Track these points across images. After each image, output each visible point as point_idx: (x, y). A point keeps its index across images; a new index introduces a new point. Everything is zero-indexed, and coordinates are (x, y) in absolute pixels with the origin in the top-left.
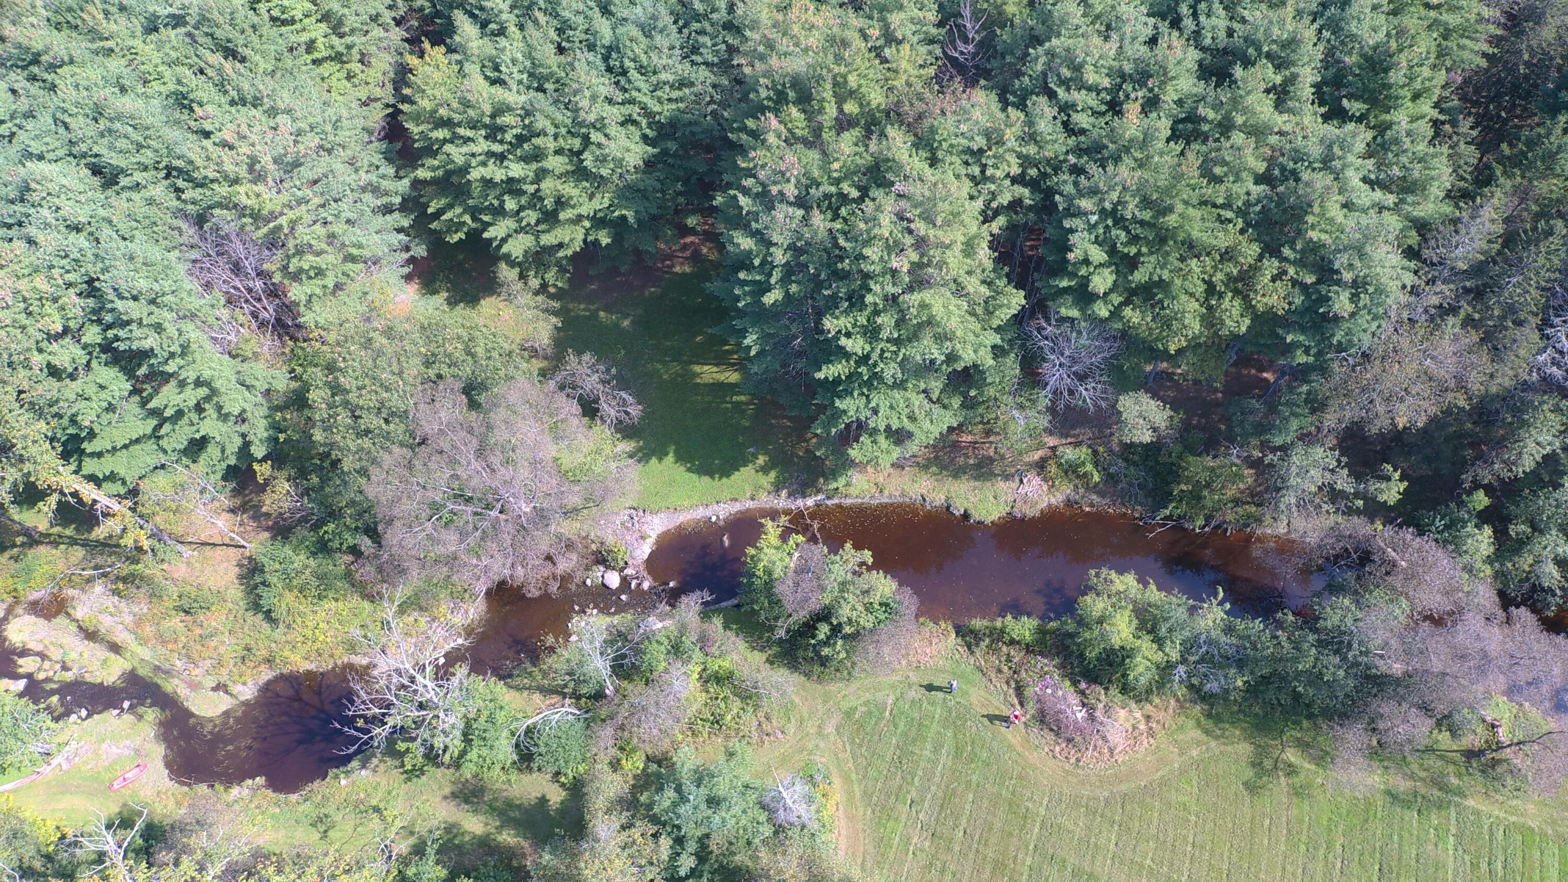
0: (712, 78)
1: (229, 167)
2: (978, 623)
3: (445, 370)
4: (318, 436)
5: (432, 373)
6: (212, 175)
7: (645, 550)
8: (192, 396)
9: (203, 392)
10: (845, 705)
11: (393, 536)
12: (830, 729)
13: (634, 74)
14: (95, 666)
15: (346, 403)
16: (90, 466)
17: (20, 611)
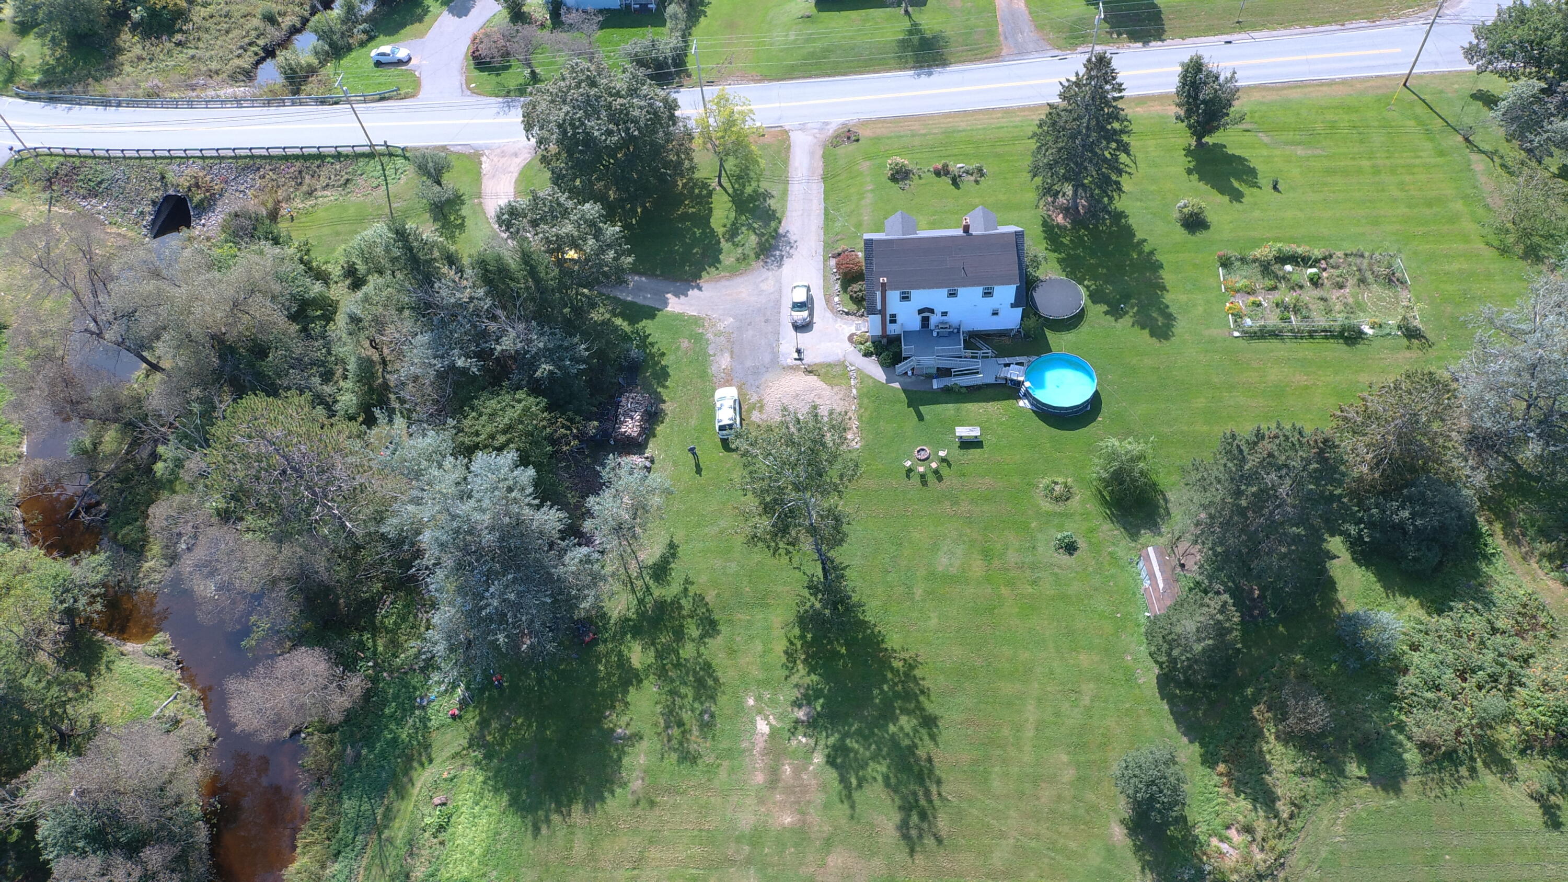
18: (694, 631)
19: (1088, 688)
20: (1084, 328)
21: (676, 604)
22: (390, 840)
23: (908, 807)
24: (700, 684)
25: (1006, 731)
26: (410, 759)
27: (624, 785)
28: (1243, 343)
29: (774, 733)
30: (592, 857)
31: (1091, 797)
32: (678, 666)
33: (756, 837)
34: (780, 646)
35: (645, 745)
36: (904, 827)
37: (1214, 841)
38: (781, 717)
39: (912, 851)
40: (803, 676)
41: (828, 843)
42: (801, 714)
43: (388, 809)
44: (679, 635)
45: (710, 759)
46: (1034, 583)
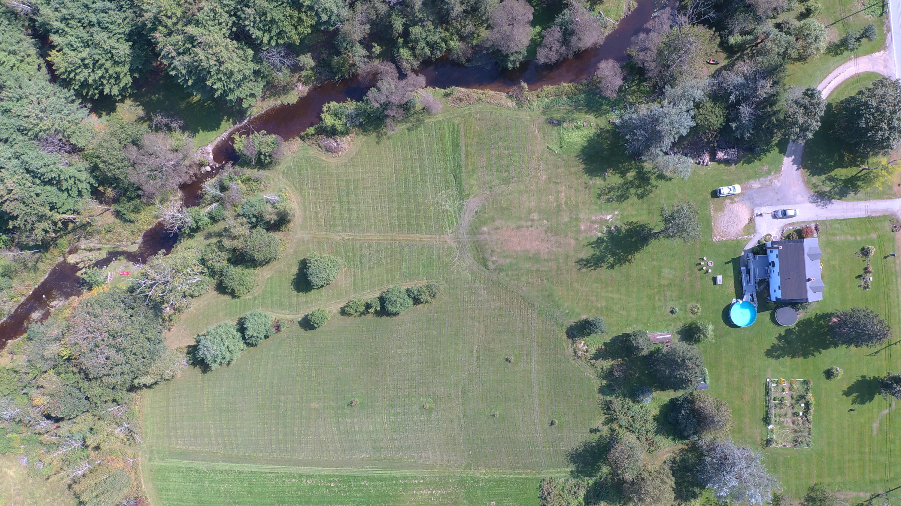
0: (132, 11)
1: (34, 122)
2: (303, 134)
3: (126, 142)
4: (109, 175)
5: (123, 145)
6: (31, 126)
7: (211, 156)
8: (71, 181)
9: (73, 179)
10: (282, 171)
11: (145, 187)
12: (281, 178)
13: (110, 26)
14: (98, 256)
15: (109, 164)
16: (61, 211)
17: (67, 255)
18: (639, 191)
19: (625, 313)
20: (772, 325)
21: (649, 184)
22: (573, 113)
23: (588, 261)
24: (622, 196)
25: (610, 288)
26: (597, 111)
27: (591, 179)
28: (764, 381)
29: (607, 221)
30: (571, 173)
31: (593, 311)
32: (628, 188)
33: (577, 219)
34: (634, 220)
35: (603, 182)
36: (582, 260)
37: (583, 342)
38: (612, 222)
39: (576, 262)
40: (624, 228)
41: (577, 239)
42: (613, 228)
43: (582, 109)
44: (638, 187)
45: (599, 203)
46: (659, 300)
